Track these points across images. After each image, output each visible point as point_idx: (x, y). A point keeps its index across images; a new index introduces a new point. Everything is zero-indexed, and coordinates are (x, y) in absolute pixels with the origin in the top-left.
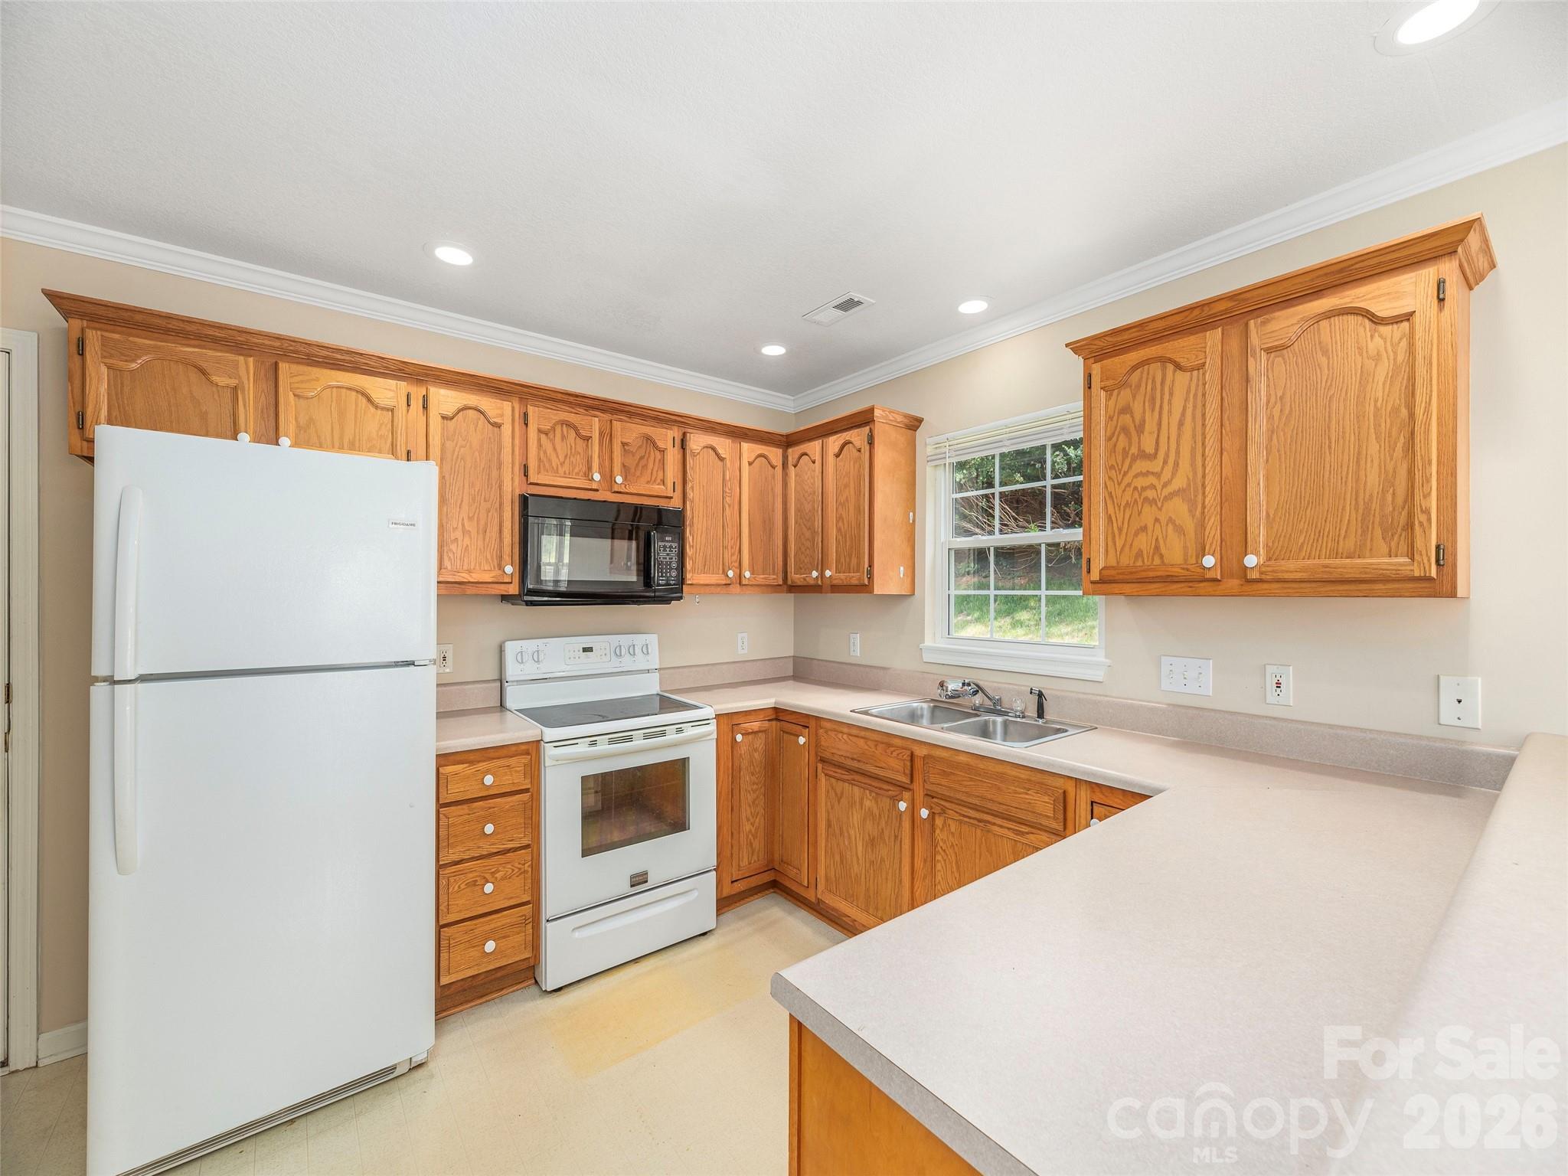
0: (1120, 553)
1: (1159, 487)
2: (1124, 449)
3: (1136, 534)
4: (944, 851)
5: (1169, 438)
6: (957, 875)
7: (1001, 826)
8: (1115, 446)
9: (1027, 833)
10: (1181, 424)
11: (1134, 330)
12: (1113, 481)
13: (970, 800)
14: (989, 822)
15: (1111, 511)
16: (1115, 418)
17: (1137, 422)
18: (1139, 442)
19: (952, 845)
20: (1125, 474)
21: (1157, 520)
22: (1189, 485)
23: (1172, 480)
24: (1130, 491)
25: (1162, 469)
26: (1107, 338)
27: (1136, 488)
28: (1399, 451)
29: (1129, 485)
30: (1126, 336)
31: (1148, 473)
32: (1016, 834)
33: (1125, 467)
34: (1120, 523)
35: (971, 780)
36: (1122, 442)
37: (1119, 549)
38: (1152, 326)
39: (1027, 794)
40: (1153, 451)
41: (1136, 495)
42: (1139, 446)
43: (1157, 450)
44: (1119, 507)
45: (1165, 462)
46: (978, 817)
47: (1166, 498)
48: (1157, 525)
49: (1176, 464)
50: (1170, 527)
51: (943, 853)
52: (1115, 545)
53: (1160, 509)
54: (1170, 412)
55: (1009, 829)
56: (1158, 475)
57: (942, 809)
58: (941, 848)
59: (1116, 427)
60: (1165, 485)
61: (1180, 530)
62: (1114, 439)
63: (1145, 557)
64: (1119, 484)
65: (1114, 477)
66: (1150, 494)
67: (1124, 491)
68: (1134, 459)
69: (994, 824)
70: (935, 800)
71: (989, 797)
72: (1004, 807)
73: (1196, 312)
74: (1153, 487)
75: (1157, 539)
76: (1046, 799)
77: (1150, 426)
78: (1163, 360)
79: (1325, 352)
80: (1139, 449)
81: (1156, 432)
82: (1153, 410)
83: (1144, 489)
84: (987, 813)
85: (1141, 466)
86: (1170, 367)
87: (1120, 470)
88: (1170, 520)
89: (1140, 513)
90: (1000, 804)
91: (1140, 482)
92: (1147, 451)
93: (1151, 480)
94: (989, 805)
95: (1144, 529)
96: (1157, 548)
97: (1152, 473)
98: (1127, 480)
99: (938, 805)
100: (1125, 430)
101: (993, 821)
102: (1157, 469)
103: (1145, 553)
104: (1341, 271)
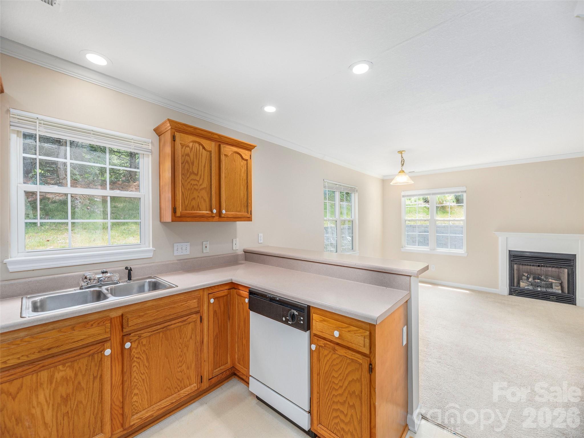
0: (187, 206)
1: (199, 186)
2: (187, 169)
3: (192, 200)
4: (139, 358)
5: (201, 170)
6: (147, 364)
7: (175, 324)
8: (184, 166)
9: (187, 319)
10: (205, 167)
11: (193, 129)
12: (184, 179)
13: (158, 321)
14: (169, 325)
15: (183, 190)
16: (184, 156)
17: (192, 162)
18: (192, 168)
19: (144, 351)
20: (188, 178)
21: (198, 196)
22: (207, 187)
23: (202, 183)
24: (189, 185)
25: (200, 179)
26: (183, 126)
27: (191, 184)
28: (246, 190)
29: (189, 182)
30: (189, 129)
31: (195, 180)
32: (182, 323)
33: (188, 176)
34: (186, 196)
35: (158, 311)
36: (187, 166)
37: (186, 205)
38: (198, 131)
39: (187, 303)
40: (196, 173)
41: (192, 187)
42: (192, 170)
43: (198, 172)
44: (186, 190)
45: (200, 178)
46: (162, 327)
47: (201, 190)
48: (198, 198)
49: (203, 179)
50: (202, 199)
51: (137, 360)
52: (185, 203)
53: (199, 193)
54: (201, 162)
55: (179, 322)
56: (198, 181)
57: (139, 336)
58: (136, 358)
59: (185, 160)
60: (201, 185)
61: (205, 200)
62: (184, 164)
63: (195, 208)
64: (186, 181)
65: (184, 178)
66: (196, 187)
67: (187, 184)
68: (191, 174)
69: (172, 325)
70: (132, 334)
71: (168, 314)
72: (176, 314)
73: (210, 134)
74: (197, 185)
75: (198, 203)
76: (195, 301)
77: (196, 164)
78: (200, 144)
79: (234, 161)
80: (192, 171)
81: (198, 167)
82: (197, 159)
83: (194, 185)
84: (165, 323)
85: (193, 177)
86: (201, 147)
87: (186, 176)
88: (202, 197)
89: (193, 193)
90: (173, 314)
91: (193, 182)
92: (195, 172)
93: (196, 182)
94: (168, 318)
95: (194, 198)
96: (198, 206)
97: (197, 180)
98: (188, 181)
99: (135, 335)
100: (187, 162)
101: (171, 324)
102: (198, 179)
103: (195, 206)
104: (238, 143)
